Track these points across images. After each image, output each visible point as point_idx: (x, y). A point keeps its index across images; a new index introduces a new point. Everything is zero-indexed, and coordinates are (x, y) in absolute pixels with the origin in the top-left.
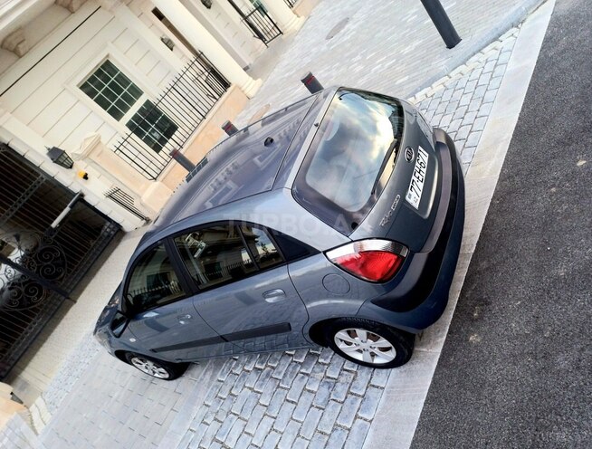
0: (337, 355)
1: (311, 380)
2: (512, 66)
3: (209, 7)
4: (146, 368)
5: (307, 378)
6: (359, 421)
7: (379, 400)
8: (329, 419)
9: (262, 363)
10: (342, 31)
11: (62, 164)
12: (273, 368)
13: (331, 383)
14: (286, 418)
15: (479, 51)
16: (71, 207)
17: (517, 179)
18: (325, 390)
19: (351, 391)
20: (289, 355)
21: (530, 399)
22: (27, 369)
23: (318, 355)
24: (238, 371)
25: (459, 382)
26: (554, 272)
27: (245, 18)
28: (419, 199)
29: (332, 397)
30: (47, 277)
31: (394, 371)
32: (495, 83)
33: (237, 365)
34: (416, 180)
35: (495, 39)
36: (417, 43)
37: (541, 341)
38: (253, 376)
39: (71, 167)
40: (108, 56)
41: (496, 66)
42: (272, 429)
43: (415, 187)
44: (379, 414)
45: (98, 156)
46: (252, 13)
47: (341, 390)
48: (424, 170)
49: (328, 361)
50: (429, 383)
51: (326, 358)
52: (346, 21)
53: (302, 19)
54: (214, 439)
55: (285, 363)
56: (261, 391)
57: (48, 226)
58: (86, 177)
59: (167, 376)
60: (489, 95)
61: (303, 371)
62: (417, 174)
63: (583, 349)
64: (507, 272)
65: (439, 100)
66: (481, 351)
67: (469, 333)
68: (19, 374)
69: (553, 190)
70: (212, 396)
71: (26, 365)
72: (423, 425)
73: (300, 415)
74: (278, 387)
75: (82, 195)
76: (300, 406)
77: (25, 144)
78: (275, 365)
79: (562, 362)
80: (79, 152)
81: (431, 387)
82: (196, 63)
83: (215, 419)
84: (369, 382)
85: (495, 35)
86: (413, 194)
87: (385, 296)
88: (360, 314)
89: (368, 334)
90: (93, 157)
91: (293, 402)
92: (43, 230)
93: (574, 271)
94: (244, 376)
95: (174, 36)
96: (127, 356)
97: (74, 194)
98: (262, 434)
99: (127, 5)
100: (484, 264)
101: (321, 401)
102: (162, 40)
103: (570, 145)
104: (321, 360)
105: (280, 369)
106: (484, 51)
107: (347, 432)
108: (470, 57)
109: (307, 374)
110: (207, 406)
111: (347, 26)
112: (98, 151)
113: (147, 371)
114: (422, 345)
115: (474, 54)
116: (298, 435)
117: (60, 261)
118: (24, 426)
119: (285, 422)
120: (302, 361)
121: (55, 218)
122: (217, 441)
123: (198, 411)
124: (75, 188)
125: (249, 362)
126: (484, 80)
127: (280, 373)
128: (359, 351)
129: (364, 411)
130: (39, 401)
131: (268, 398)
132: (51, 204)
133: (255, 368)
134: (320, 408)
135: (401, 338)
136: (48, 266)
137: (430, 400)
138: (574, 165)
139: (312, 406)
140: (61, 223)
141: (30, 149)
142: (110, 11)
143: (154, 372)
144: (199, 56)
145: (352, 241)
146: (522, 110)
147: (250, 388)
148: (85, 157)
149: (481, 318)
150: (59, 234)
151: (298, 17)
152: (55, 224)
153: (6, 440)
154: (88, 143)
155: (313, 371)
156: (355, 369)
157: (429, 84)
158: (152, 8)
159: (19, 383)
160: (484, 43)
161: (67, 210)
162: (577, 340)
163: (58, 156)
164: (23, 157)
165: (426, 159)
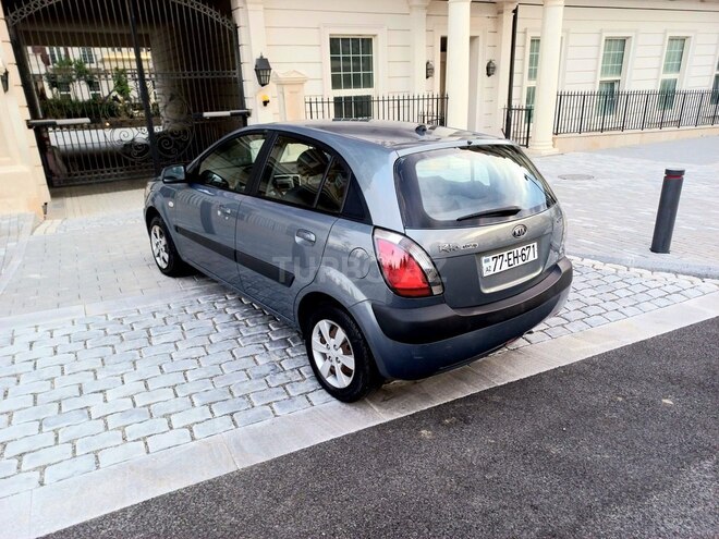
0: (306, 357)
1: (265, 354)
2: (692, 303)
3: (489, 75)
4: (157, 245)
5: (264, 351)
6: (268, 408)
7: (300, 408)
8: (247, 387)
9: (243, 316)
10: (578, 182)
11: (259, 77)
12: (247, 326)
13: (277, 368)
14: (217, 360)
15: (676, 273)
16: (232, 115)
17: (598, 371)
18: (267, 369)
19: (287, 386)
20: (269, 328)
21: (419, 503)
22: (75, 199)
23: (290, 346)
24: (219, 306)
25: (377, 449)
26: (548, 446)
27: (510, 109)
28: (492, 272)
29: (267, 378)
30: (160, 146)
31: (335, 402)
32: (663, 302)
33: (223, 302)
34: (506, 258)
35: (700, 276)
36: (630, 230)
37: (477, 476)
38: (226, 318)
39: (263, 85)
40: (375, 36)
41: (678, 292)
42: (197, 359)
43: (499, 261)
44: (290, 418)
45: (291, 92)
46: (519, 110)
47: (280, 378)
48: (521, 262)
49: (291, 355)
50: (353, 431)
51: (293, 352)
52: (589, 178)
53: (556, 150)
54: (148, 330)
55: (260, 329)
56: (219, 330)
57: (201, 112)
58: (265, 103)
59: (164, 266)
60: (647, 306)
61: (267, 345)
62: (511, 256)
63: (505, 507)
64: (509, 417)
65: (599, 276)
66: (420, 445)
67: (427, 427)
68: (66, 197)
69: (620, 399)
70: (181, 304)
71: (77, 194)
72: (313, 451)
73: (229, 368)
74: (236, 339)
75: (249, 114)
76: (236, 363)
77: (250, 38)
78: (250, 325)
79: (477, 502)
80: (280, 76)
81: (352, 435)
82: (435, 101)
83: (164, 319)
84: (307, 393)
85: (704, 272)
86: (492, 263)
87: (387, 309)
88: (354, 308)
89: (345, 342)
90: (286, 89)
91: (234, 356)
92: (195, 111)
93: (566, 457)
94: (220, 312)
95: (439, 69)
96: (154, 220)
97: (244, 108)
98: (187, 354)
99: (427, 15)
100: (497, 398)
101: (256, 372)
102: (428, 63)
103: (673, 384)
104: (288, 350)
105: (252, 330)
106: (680, 276)
107: (250, 406)
108: (662, 270)
109: (267, 350)
110: (169, 307)
111: (586, 181)
112: (295, 88)
113: (154, 248)
114: (378, 405)
115: (669, 272)
116: (211, 378)
117: (181, 145)
118: (30, 224)
119: (213, 362)
120: (274, 338)
121: (212, 111)
122: (148, 332)
123: (159, 304)
124: (249, 104)
125: (234, 308)
126: (656, 293)
127: (247, 332)
128: (324, 356)
129: (279, 406)
130: (58, 222)
131: (219, 339)
132: (221, 95)
133: (234, 315)
134: (249, 376)
135: (367, 368)
136: (169, 139)
137: (340, 441)
138: (659, 399)
139: (245, 370)
140: (212, 118)
141: (249, 45)
142: (410, 7)
143: (159, 255)
144: (443, 98)
145: (405, 235)
146: (663, 335)
147: (214, 323)
148: (280, 84)
149: (448, 426)
150: (203, 125)
151: (553, 146)
152: (207, 114)
153: (7, 222)
154: (293, 76)
155: (274, 352)
156: (306, 376)
157: (605, 261)
158: (444, 34)
159: (58, 201)
160: (686, 270)
161: (227, 113)
162: (508, 498)
163: (263, 68)
164: (238, 46)
165: (531, 258)
